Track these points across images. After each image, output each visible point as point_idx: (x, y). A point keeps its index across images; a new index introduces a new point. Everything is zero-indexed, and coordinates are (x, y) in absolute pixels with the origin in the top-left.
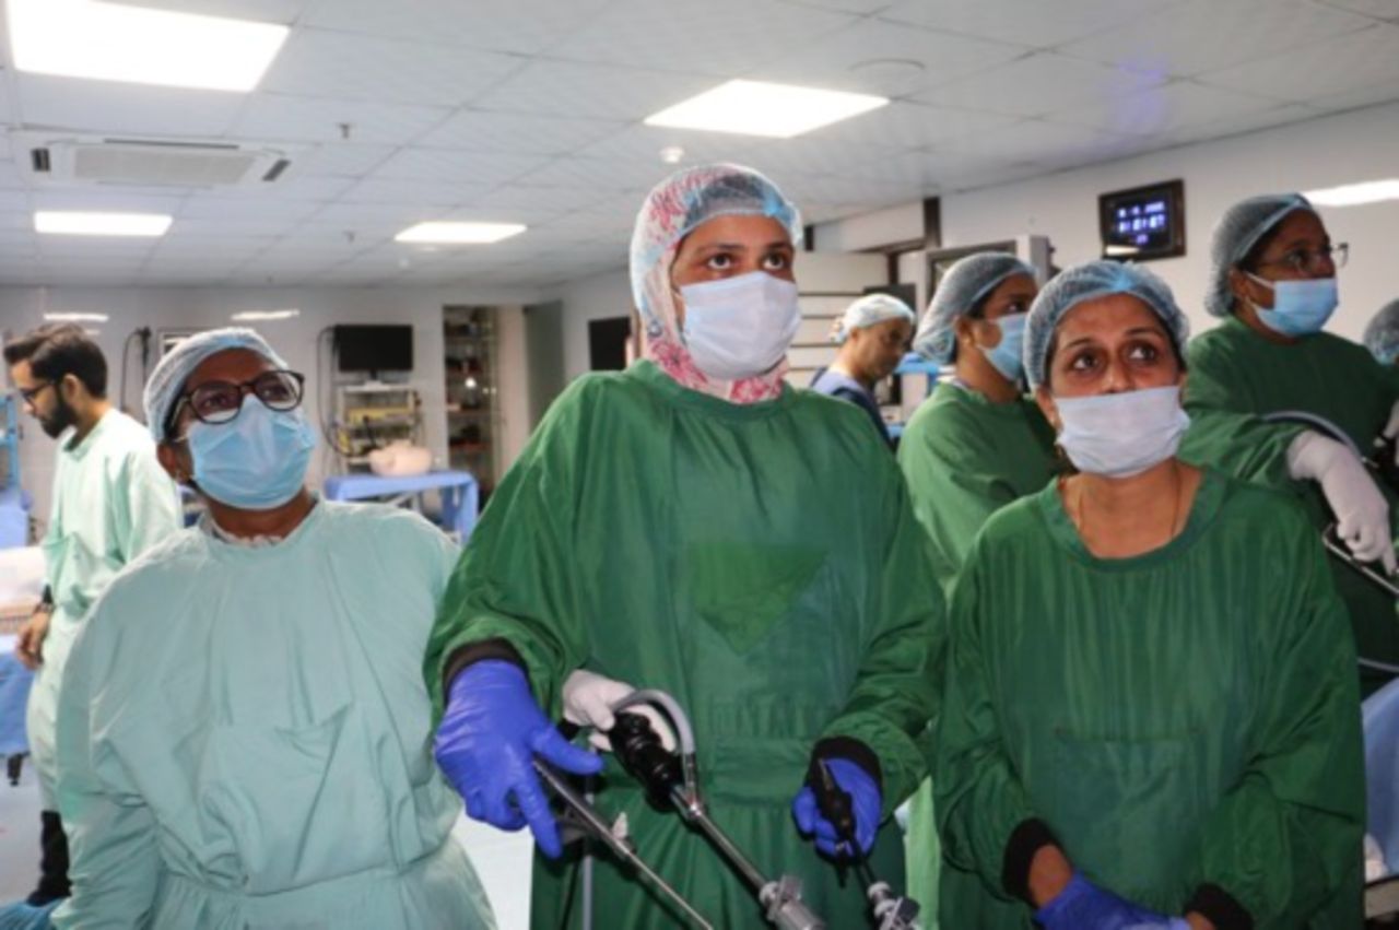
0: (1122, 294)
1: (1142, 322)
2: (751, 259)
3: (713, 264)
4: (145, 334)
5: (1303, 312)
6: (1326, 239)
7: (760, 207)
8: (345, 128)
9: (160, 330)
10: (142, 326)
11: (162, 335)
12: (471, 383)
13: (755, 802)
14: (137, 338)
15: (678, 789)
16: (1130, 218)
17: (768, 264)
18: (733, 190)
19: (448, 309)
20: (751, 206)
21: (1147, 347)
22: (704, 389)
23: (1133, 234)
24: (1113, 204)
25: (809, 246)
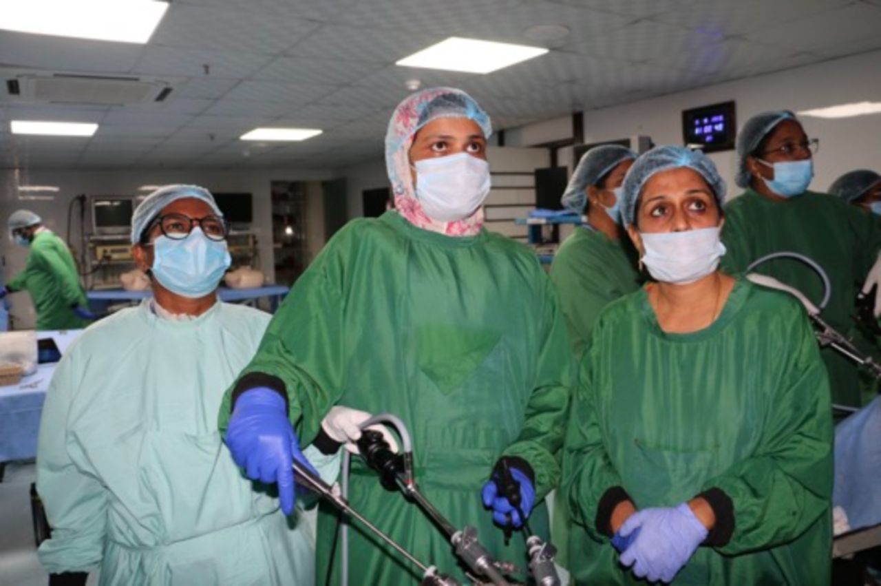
0: (684, 168)
1: (697, 186)
2: (459, 145)
3: (435, 148)
4: (82, 199)
5: (792, 181)
6: (805, 137)
7: (464, 113)
8: (206, 68)
9: (92, 197)
10: (80, 193)
11: (93, 200)
12: (289, 231)
13: (452, 487)
14: (77, 202)
15: (400, 475)
16: (702, 125)
17: (470, 149)
18: (448, 102)
19: (275, 183)
20: (459, 112)
21: (699, 203)
22: (429, 227)
23: (704, 135)
24: (692, 117)
25: (501, 143)
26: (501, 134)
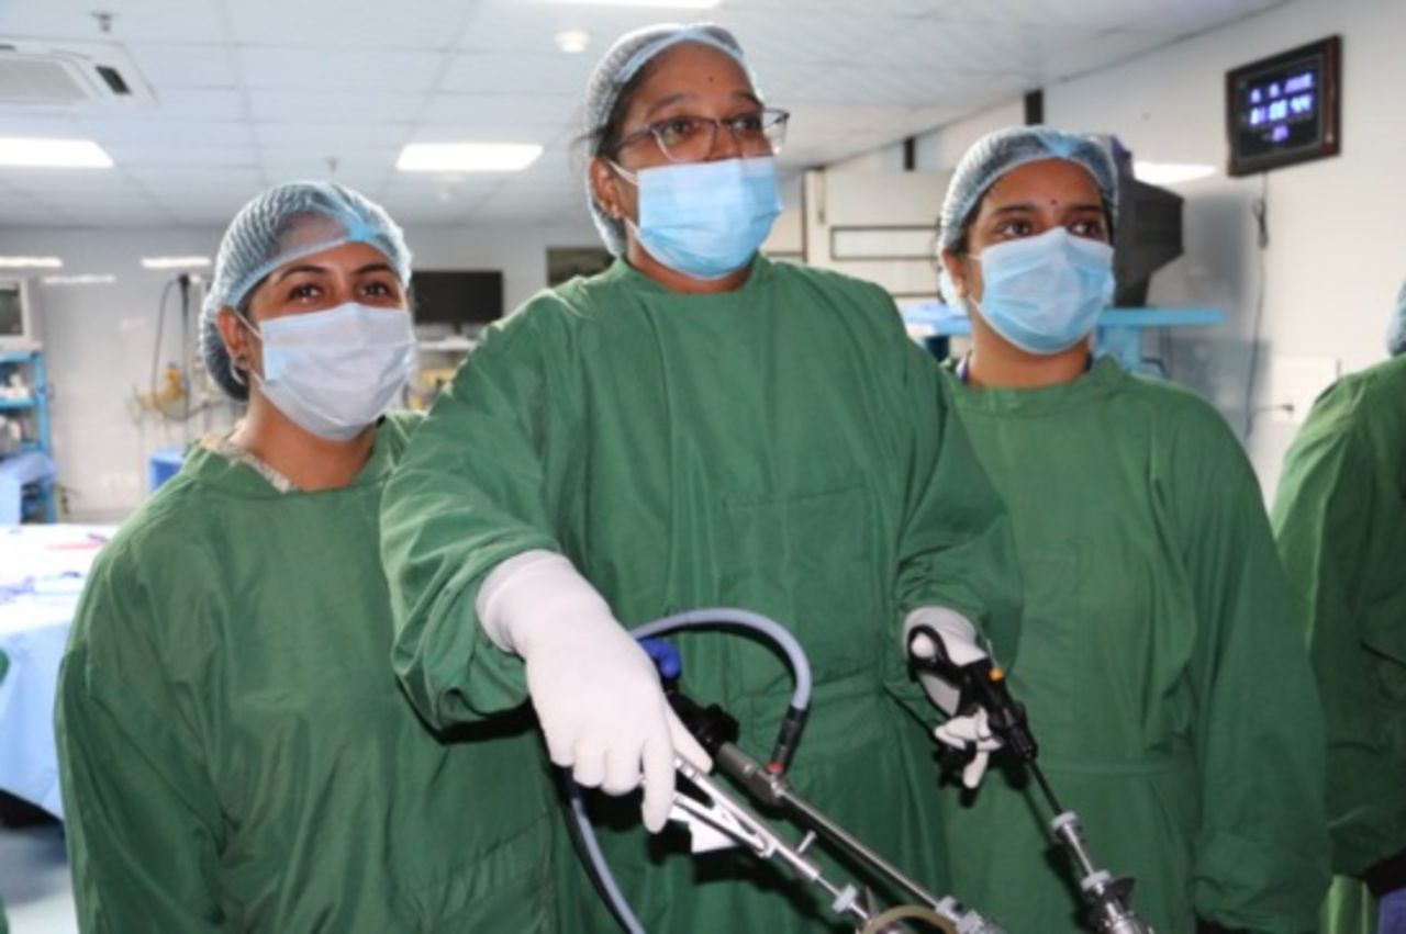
4: (186, 283)
16: (1266, 102)
23: (1268, 126)
24: (1245, 84)
25: (910, 163)
26: (910, 146)
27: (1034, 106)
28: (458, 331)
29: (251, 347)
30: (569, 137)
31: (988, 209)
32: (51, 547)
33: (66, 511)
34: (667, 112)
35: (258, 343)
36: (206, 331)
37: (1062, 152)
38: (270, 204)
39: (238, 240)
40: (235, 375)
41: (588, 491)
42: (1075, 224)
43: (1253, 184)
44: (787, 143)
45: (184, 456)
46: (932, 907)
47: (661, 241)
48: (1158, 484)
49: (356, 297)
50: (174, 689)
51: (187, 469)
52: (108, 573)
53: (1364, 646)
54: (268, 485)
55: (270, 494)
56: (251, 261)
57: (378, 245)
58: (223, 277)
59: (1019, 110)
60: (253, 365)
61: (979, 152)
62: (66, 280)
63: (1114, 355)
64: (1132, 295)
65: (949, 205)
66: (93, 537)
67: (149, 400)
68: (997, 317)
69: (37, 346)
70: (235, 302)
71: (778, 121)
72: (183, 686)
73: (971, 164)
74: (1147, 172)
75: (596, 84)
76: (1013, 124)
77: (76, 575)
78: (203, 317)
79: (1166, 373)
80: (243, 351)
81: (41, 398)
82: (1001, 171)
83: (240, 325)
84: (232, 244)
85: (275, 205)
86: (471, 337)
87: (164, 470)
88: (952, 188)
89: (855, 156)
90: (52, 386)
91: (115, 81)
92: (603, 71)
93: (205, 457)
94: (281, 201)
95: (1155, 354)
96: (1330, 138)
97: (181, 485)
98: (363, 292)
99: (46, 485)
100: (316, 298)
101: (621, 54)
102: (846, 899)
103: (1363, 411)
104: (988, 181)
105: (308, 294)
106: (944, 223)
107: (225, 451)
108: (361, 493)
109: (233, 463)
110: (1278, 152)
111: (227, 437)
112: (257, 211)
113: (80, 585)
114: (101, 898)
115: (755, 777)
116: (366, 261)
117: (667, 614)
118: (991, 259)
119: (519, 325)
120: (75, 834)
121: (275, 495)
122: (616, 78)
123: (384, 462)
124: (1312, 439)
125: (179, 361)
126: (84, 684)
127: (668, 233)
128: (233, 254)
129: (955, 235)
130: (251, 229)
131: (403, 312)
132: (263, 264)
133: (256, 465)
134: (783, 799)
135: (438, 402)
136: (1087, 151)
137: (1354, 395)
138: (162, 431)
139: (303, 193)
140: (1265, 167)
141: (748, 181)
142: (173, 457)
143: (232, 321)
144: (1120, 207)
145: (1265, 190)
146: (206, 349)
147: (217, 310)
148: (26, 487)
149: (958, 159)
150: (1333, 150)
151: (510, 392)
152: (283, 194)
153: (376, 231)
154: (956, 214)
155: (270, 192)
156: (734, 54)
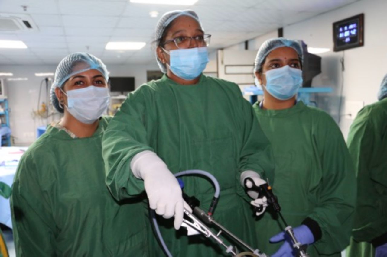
4: (47, 80)
16: (344, 31)
23: (344, 38)
24: (338, 26)
25: (246, 48)
26: (246, 43)
27: (281, 32)
28: (122, 93)
29: (64, 98)
30: (151, 41)
31: (268, 60)
32: (10, 153)
33: (14, 143)
34: (178, 35)
35: (66, 97)
36: (52, 94)
37: (288, 44)
38: (69, 59)
39: (61, 69)
40: (60, 106)
41: (157, 138)
42: (291, 64)
43: (340, 54)
44: (211, 43)
45: (46, 128)
46: (252, 252)
47: (176, 70)
48: (314, 135)
49: (93, 84)
50: (43, 193)
51: (47, 132)
52: (25, 161)
53: (371, 179)
54: (69, 136)
55: (69, 138)
56: (64, 74)
57: (99, 70)
58: (57, 79)
59: (276, 33)
60: (65, 103)
61: (265, 45)
62: (14, 79)
63: (303, 101)
64: (307, 84)
65: (257, 60)
66: (21, 150)
67: (37, 113)
68: (270, 90)
69: (6, 97)
70: (60, 86)
71: (208, 37)
72: (46, 192)
73: (263, 48)
74: (311, 50)
75: (158, 26)
76: (275, 37)
77: (16, 161)
78: (51, 90)
79: (316, 105)
80: (62, 99)
81: (7, 112)
82: (271, 50)
83: (61, 92)
84: (59, 70)
85: (71, 59)
86: (126, 95)
87: (41, 132)
88: (258, 55)
89: (232, 46)
90: (10, 109)
91: (28, 25)
92: (160, 23)
93: (52, 128)
94: (72, 58)
95: (314, 100)
96: (361, 41)
97: (46, 136)
98: (95, 83)
99: (8, 136)
100: (82, 85)
101: (165, 18)
102: (230, 249)
103: (371, 115)
104: (268, 53)
105: (80, 84)
106: (256, 65)
107: (58, 127)
108: (95, 138)
109: (60, 130)
110: (347, 45)
111: (58, 123)
112: (66, 61)
113: (17, 164)
114: (23, 250)
115: (204, 216)
116: (96, 74)
117: (180, 171)
118: (268, 74)
119: (138, 93)
120: (16, 233)
121: (71, 139)
122: (164, 25)
123: (101, 130)
124: (357, 123)
125: (45, 102)
126: (18, 191)
127: (178, 68)
128: (59, 73)
129: (259, 68)
130: (64, 66)
131: (107, 88)
132: (67, 75)
133: (66, 131)
134: (212, 222)
135: (117, 113)
136: (295, 44)
137: (369, 111)
138: (40, 121)
139: (78, 56)
140: (343, 49)
141: (200, 54)
142: (44, 128)
143: (59, 91)
144: (304, 60)
145: (344, 55)
146: (52, 99)
147: (55, 88)
148: (3, 136)
149: (260, 47)
150: (362, 44)
151: (136, 110)
152: (73, 56)
153: (98, 66)
154: (259, 62)
155: (69, 56)
156: (196, 18)
